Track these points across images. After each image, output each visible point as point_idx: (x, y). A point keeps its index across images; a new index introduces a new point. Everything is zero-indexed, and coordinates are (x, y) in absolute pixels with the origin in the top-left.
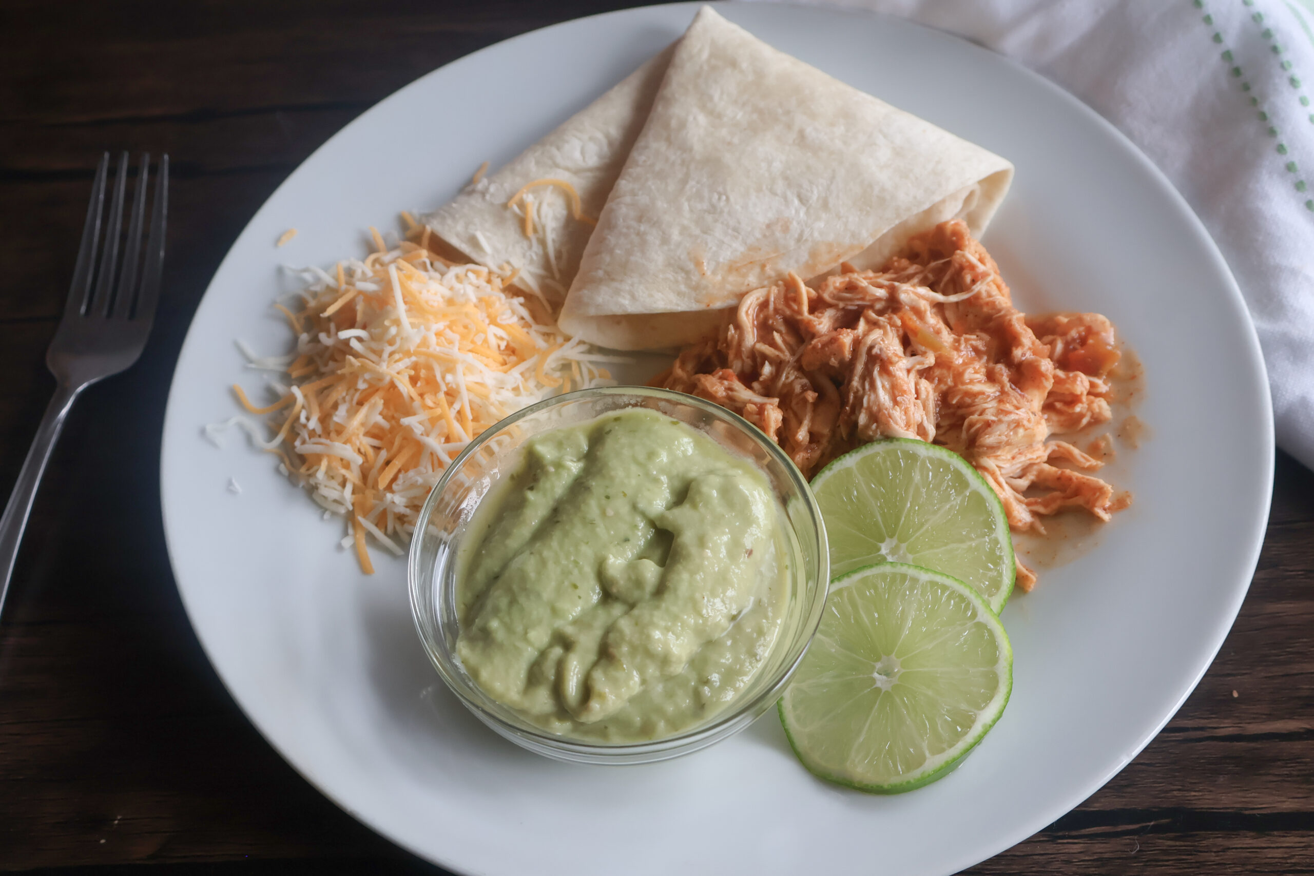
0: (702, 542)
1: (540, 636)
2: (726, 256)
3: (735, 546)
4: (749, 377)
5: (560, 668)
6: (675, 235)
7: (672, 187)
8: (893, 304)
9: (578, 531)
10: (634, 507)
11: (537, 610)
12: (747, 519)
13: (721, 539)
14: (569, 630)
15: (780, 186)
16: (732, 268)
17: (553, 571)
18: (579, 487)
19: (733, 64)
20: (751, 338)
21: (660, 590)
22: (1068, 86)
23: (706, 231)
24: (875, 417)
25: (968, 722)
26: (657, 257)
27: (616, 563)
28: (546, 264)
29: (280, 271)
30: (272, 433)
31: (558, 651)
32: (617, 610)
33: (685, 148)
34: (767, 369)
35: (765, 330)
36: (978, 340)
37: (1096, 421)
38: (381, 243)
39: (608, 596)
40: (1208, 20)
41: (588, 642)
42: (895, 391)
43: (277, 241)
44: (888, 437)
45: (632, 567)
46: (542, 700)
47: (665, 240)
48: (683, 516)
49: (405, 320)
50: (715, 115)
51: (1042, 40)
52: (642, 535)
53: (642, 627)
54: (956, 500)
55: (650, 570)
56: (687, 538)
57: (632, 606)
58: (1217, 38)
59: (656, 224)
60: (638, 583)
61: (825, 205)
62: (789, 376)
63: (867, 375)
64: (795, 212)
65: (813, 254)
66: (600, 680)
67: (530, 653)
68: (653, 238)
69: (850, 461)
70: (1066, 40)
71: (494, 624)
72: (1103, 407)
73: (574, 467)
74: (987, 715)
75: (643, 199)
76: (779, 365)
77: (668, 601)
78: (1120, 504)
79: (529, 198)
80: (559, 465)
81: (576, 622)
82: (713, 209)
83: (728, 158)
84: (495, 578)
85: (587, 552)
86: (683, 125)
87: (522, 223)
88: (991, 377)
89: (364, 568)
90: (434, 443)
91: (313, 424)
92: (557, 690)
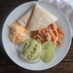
0: (37, 49)
1: (27, 55)
2: (38, 27)
3: (39, 49)
4: (40, 35)
5: (29, 57)
6: (35, 25)
7: (35, 21)
8: (49, 31)
9: (29, 48)
10: (33, 47)
11: (27, 53)
12: (40, 47)
13: (38, 49)
14: (29, 55)
15: (42, 21)
16: (39, 28)
17: (28, 51)
18: (29, 45)
19: (39, 10)
20: (40, 33)
21: (34, 52)
22: (62, 11)
23: (37, 25)
24: (47, 40)
25: (52, 59)
26: (34, 27)
27: (32, 50)
28: (26, 25)
29: (8, 25)
30: (9, 38)
31: (28, 56)
32: (32, 53)
33: (35, 18)
34: (41, 35)
35: (41, 32)
36: (54, 33)
37: (61, 37)
38: (15, 22)
39: (31, 52)
40: (72, 8)
41: (30, 56)
42: (49, 38)
43: (7, 22)
44: (48, 41)
45: (33, 51)
46: (28, 59)
47: (34, 25)
48: (36, 48)
49: (17, 32)
50: (38, 15)
51: (60, 7)
52: (33, 48)
53: (33, 55)
54: (52, 45)
55: (34, 51)
56: (36, 49)
57: (33, 53)
58: (72, 10)
59: (33, 24)
60: (33, 52)
61: (45, 23)
62: (42, 36)
63: (47, 37)
64: (43, 24)
65: (44, 27)
66: (31, 58)
67: (27, 56)
68: (33, 25)
69: (46, 42)
70: (62, 7)
71: (25, 54)
72: (62, 36)
73: (29, 44)
74: (53, 59)
75: (33, 22)
76: (42, 35)
77: (35, 53)
78: (62, 43)
79: (25, 20)
80: (28, 44)
81: (30, 54)
82: (37, 23)
83: (38, 19)
84: (24, 51)
85: (30, 50)
86: (35, 16)
87: (24, 22)
88: (55, 36)
89: (16, 47)
90: (20, 39)
91: (12, 38)
92: (29, 58)
